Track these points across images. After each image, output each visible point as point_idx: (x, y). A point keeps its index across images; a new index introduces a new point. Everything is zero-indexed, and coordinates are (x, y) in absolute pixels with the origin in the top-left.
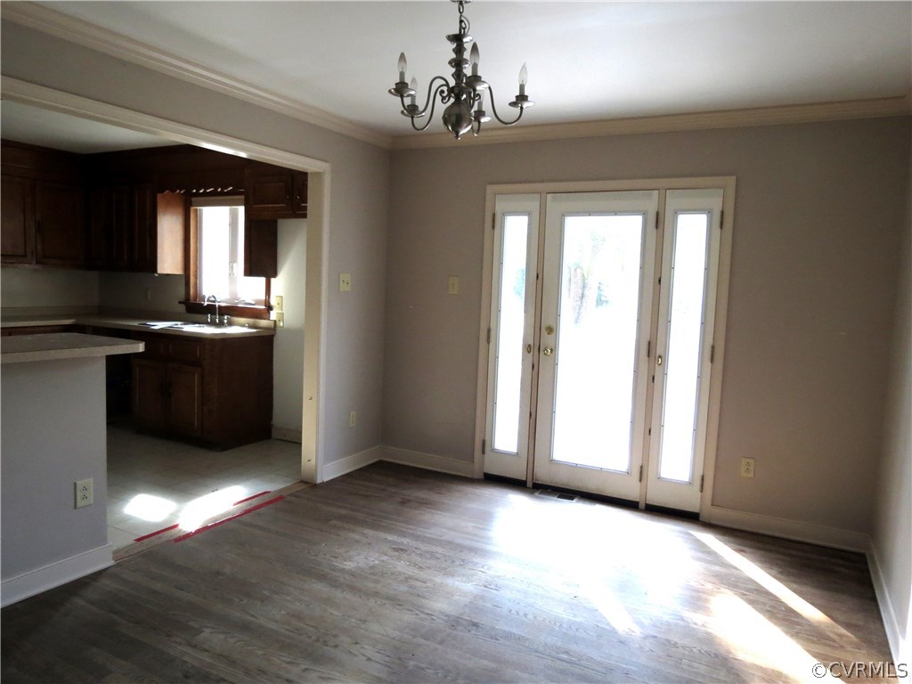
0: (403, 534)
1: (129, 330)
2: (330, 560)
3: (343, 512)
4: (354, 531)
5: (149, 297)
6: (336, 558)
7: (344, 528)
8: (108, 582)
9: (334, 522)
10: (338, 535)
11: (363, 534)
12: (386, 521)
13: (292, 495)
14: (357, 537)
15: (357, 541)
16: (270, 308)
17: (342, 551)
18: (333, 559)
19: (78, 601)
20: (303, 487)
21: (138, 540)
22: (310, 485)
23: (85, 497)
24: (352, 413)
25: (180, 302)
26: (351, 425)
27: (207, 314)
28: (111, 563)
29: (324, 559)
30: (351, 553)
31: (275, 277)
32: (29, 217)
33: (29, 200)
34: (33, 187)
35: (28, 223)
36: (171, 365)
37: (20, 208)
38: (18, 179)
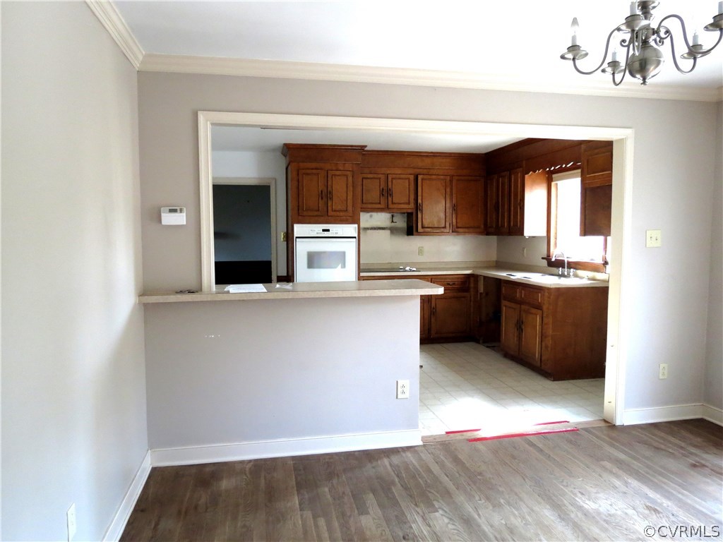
0: (668, 496)
1: (500, 279)
2: (575, 494)
3: (622, 456)
4: (618, 477)
5: (525, 254)
6: (582, 494)
7: (611, 472)
8: (410, 455)
9: (607, 464)
10: (600, 476)
11: (626, 484)
12: (660, 478)
13: (586, 430)
14: (617, 483)
15: (615, 487)
16: (606, 263)
17: (594, 490)
18: (579, 495)
19: (386, 461)
20: (603, 424)
21: (447, 433)
22: (610, 425)
23: (403, 392)
24: (662, 366)
25: (543, 258)
26: (661, 377)
27: (559, 267)
28: (421, 443)
29: (572, 491)
30: (601, 495)
31: (610, 235)
32: (448, 201)
33: (448, 190)
34: (451, 181)
35: (448, 205)
36: (523, 307)
37: (443, 196)
38: (442, 177)
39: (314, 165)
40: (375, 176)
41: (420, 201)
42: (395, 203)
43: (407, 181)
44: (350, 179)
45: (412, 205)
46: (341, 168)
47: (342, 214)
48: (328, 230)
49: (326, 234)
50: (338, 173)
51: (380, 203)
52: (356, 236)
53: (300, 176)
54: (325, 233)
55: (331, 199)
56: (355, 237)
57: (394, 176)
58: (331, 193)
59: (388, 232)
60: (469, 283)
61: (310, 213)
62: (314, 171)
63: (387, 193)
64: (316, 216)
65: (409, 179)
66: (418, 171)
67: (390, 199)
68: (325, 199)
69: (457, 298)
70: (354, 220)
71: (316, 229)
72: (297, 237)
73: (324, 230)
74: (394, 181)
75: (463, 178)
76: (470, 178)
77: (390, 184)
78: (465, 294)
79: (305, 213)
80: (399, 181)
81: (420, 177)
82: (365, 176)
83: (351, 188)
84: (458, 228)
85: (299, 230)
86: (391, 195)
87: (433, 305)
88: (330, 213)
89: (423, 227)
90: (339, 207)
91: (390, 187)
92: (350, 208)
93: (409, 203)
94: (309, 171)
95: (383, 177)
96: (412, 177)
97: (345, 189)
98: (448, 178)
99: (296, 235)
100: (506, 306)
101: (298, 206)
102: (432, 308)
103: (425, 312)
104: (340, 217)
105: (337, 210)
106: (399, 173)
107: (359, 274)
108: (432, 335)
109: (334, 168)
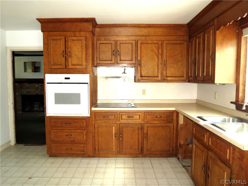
25: (232, 103)
32: (160, 59)
33: (160, 51)
34: (162, 44)
35: (160, 61)
37: (156, 55)
38: (156, 42)
40: (108, 42)
41: (139, 59)
42: (122, 60)
43: (131, 45)
44: (84, 42)
45: (134, 61)
46: (78, 35)
47: (78, 67)
48: (69, 78)
49: (67, 81)
50: (75, 38)
51: (111, 60)
53: (49, 41)
55: (71, 57)
56: (88, 83)
57: (121, 42)
58: (71, 52)
60: (172, 117)
61: (56, 67)
62: (58, 37)
63: (116, 53)
64: (60, 69)
65: (132, 44)
67: (119, 57)
69: (163, 127)
70: (87, 71)
72: (47, 83)
73: (66, 78)
74: (121, 45)
75: (170, 42)
76: (176, 42)
77: (118, 47)
79: (52, 67)
80: (125, 45)
81: (139, 42)
82: (101, 42)
84: (167, 77)
86: (120, 55)
87: (145, 132)
88: (70, 66)
89: (141, 77)
90: (77, 63)
91: (118, 49)
92: (84, 63)
93: (132, 60)
94: (55, 38)
95: (113, 42)
96: (134, 42)
97: (80, 49)
98: (160, 42)
99: (46, 81)
101: (49, 62)
102: (145, 133)
103: (139, 136)
104: (77, 69)
105: (75, 64)
106: (125, 39)
107: (91, 109)
108: (144, 152)
109: (73, 35)
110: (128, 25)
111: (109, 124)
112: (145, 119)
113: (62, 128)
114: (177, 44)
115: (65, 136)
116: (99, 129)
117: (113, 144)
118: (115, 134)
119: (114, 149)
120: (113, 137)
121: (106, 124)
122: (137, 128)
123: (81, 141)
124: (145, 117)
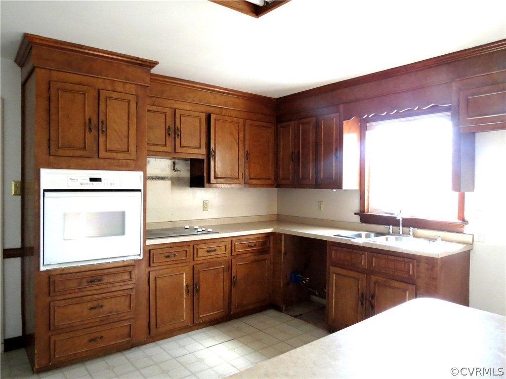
16: (465, 222)
25: (351, 213)
27: (388, 226)
32: (241, 148)
33: (241, 135)
34: (244, 125)
35: (241, 153)
36: (373, 278)
37: (236, 142)
38: (235, 119)
39: (76, 78)
40: (159, 108)
41: (212, 146)
42: (183, 147)
43: (198, 120)
45: (203, 151)
46: (120, 89)
47: (120, 156)
48: (99, 180)
49: (96, 186)
50: (115, 95)
51: (165, 145)
52: (141, 188)
53: (53, 91)
54: (95, 183)
55: (105, 132)
56: (139, 190)
57: (183, 112)
58: (104, 123)
59: (168, 183)
60: (269, 243)
61: (71, 153)
62: (77, 87)
63: (173, 132)
64: (81, 157)
65: (200, 118)
66: (211, 110)
67: (178, 141)
68: (94, 132)
70: (139, 166)
71: (80, 177)
72: (45, 191)
73: (92, 180)
74: (183, 118)
75: (255, 123)
76: (263, 124)
77: (178, 121)
78: (266, 256)
79: (61, 152)
80: (189, 118)
81: (213, 117)
83: (134, 120)
84: (250, 179)
85: (49, 177)
86: (180, 135)
87: (234, 274)
88: (103, 153)
89: (216, 178)
90: (117, 146)
91: (178, 124)
92: (132, 148)
93: (200, 148)
94: (68, 86)
95: (169, 112)
96: (203, 116)
97: (126, 119)
98: (241, 121)
99: (43, 186)
100: (337, 274)
101: (49, 140)
102: (233, 277)
103: (225, 283)
104: (117, 161)
105: (113, 149)
106: (188, 109)
107: (144, 242)
108: (232, 310)
109: (109, 88)
110: (197, 84)
111: (175, 268)
112: (233, 251)
113: (79, 295)
114: (263, 126)
115: (88, 311)
116: (158, 282)
117: (183, 307)
118: (187, 286)
119: (185, 317)
120: (183, 294)
121: (170, 269)
122: (221, 270)
123: (123, 315)
124: (233, 248)
